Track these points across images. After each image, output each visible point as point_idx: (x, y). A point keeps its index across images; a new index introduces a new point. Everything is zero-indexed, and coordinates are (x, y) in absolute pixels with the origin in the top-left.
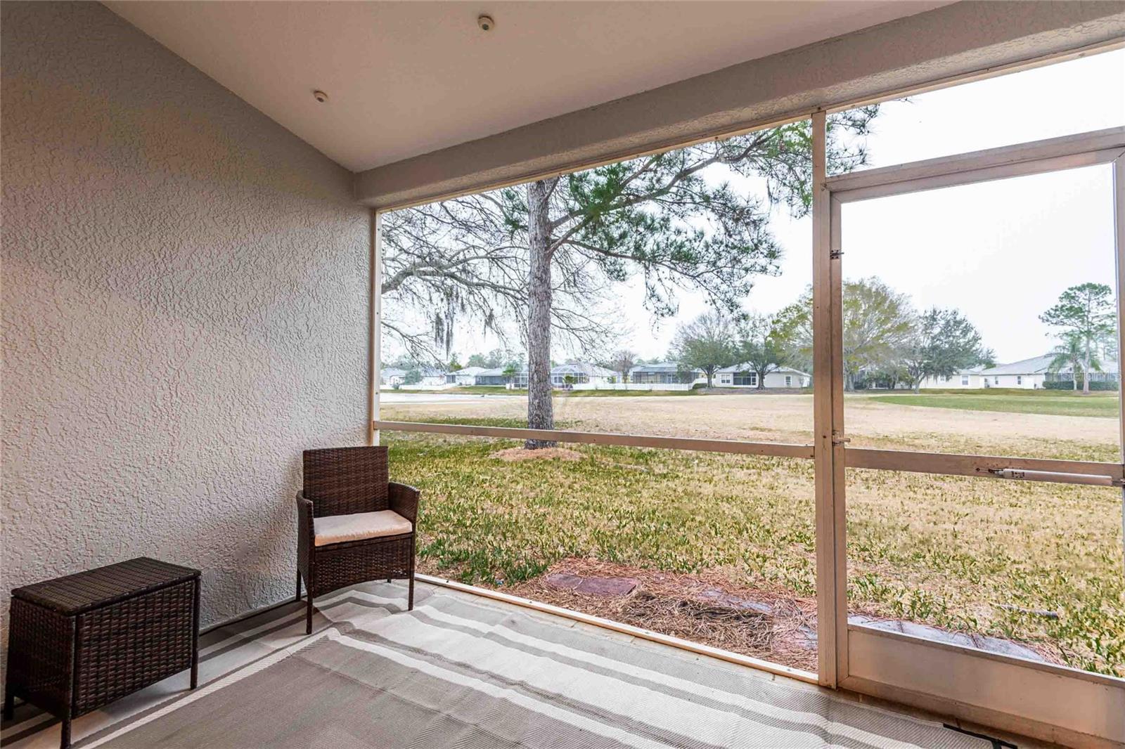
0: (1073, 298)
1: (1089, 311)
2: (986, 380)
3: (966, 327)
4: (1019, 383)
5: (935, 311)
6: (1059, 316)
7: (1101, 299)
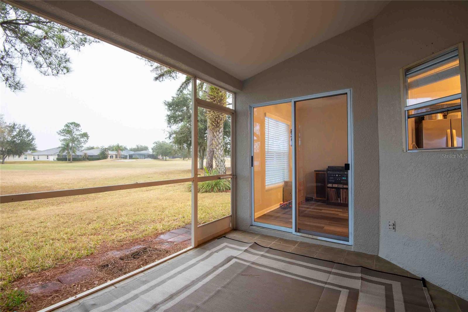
0: (69, 127)
1: (74, 132)
2: (34, 157)
3: (28, 133)
4: (48, 158)
5: (14, 124)
6: (64, 133)
7: (77, 129)
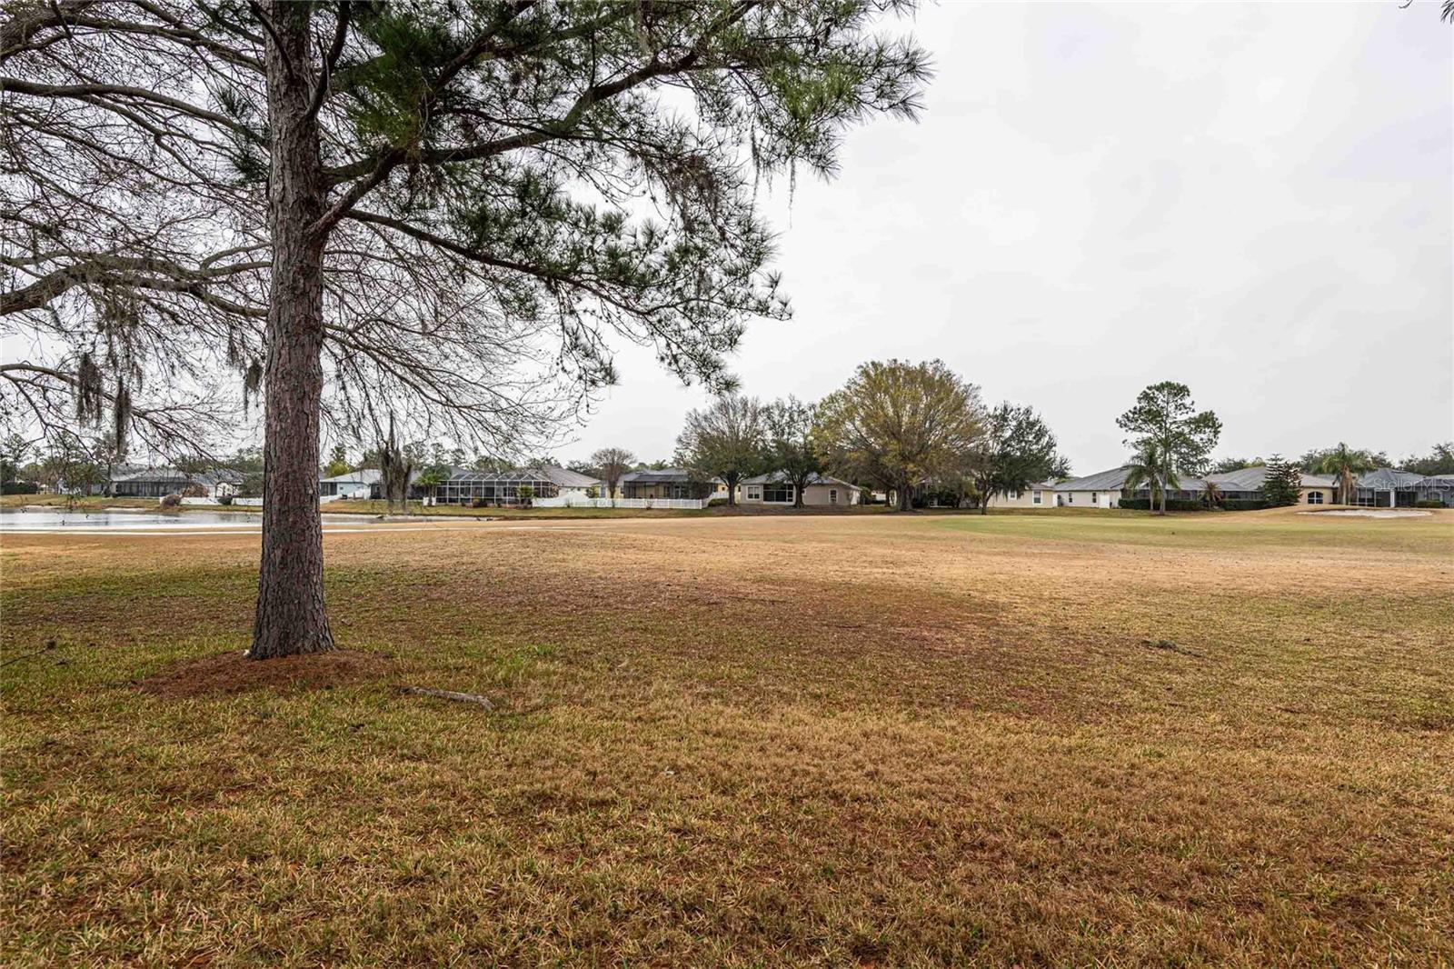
0: (1152, 399)
1: (1167, 416)
2: (1059, 497)
3: (1039, 430)
4: (1094, 501)
5: (1006, 409)
6: (1137, 420)
7: (1179, 402)
